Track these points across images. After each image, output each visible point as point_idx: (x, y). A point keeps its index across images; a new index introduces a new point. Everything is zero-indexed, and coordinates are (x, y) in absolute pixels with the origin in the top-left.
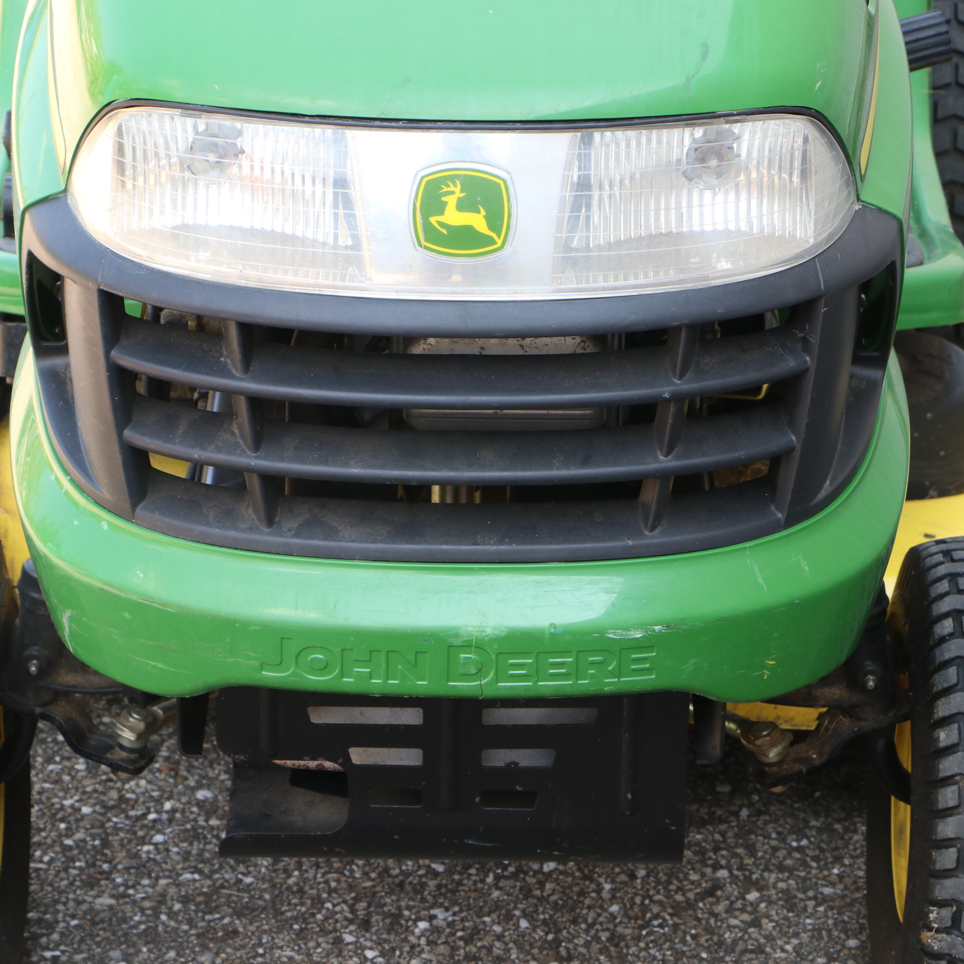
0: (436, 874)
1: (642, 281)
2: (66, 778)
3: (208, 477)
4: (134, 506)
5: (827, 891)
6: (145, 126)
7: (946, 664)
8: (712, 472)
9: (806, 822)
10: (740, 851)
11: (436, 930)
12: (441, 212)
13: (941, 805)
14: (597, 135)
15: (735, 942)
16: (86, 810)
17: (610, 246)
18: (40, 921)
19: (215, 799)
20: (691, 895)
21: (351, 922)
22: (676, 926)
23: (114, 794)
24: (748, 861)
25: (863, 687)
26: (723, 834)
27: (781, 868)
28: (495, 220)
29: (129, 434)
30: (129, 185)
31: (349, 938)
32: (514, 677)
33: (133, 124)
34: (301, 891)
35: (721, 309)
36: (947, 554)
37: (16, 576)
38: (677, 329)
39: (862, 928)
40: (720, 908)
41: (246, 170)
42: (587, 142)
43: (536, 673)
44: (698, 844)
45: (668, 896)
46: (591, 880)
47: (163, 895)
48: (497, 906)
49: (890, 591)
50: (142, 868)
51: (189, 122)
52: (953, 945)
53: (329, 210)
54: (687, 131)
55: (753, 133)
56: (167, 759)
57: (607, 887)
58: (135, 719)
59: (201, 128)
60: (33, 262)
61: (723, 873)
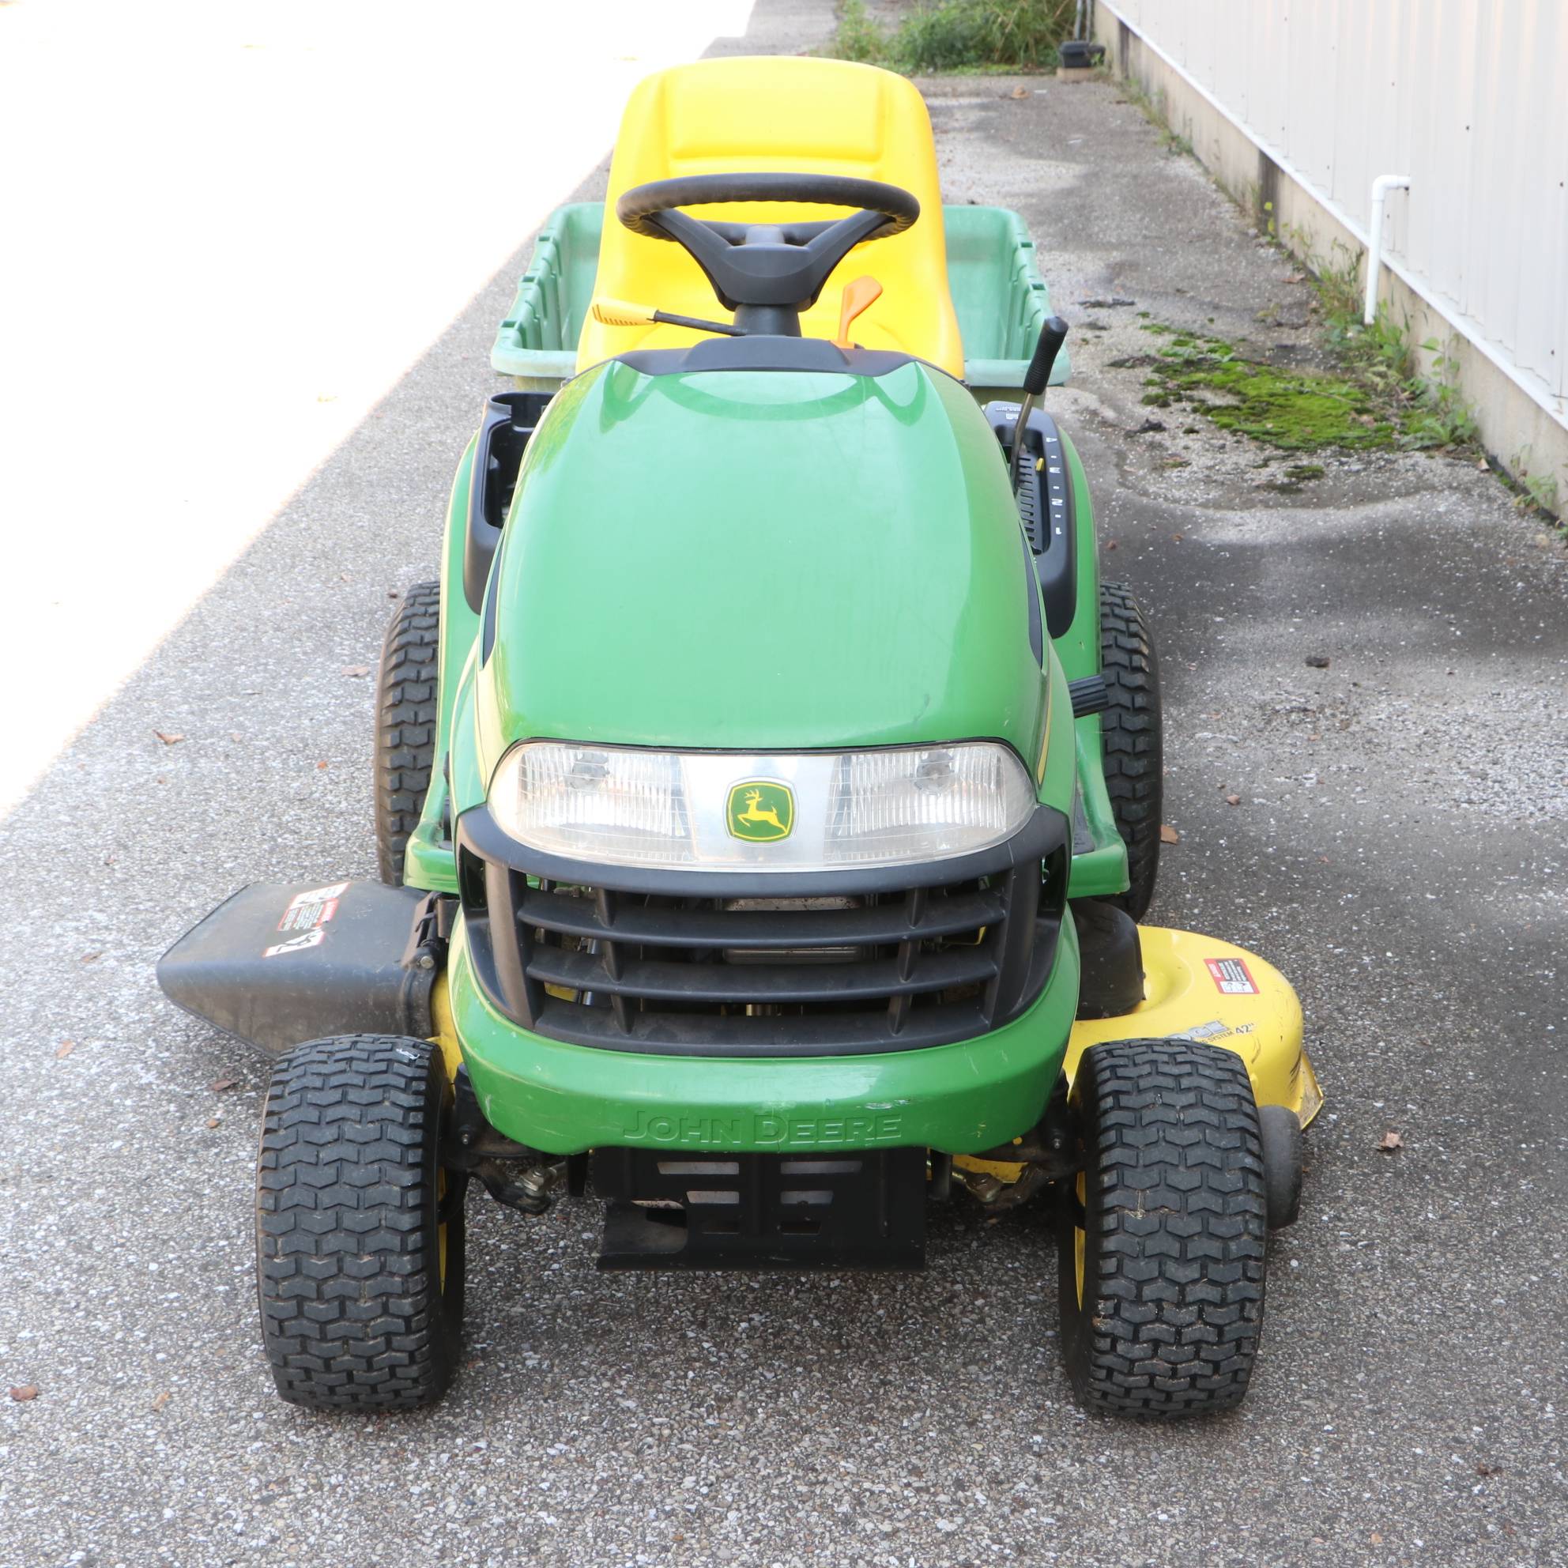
0: (753, 1290)
1: (887, 857)
2: (490, 1225)
3: (588, 1000)
4: (534, 1020)
5: (1033, 1298)
6: (540, 756)
7: (1108, 1128)
8: (941, 991)
9: (1018, 1251)
10: (971, 1271)
11: (754, 1328)
12: (746, 811)
13: (1106, 1228)
14: (854, 757)
15: (966, 1334)
16: (503, 1247)
17: (864, 834)
18: (472, 1324)
19: (596, 1239)
20: (935, 1302)
21: (692, 1323)
22: (924, 1324)
23: (524, 1236)
24: (977, 1278)
25: (1052, 1147)
26: (959, 1260)
27: (1000, 1282)
28: (783, 816)
29: (529, 969)
30: (530, 796)
31: (691, 1334)
32: (801, 1138)
33: (532, 755)
34: (657, 1302)
35: (940, 877)
36: (1110, 1052)
37: (452, 1075)
38: (912, 891)
39: (1056, 1323)
40: (956, 1311)
41: (611, 785)
42: (847, 762)
43: (817, 1134)
44: (941, 1266)
45: (919, 1302)
46: (865, 1292)
47: (559, 1305)
48: (797, 1311)
49: (1071, 1079)
50: (543, 1287)
51: (571, 752)
52: (1115, 1327)
53: (668, 811)
54: (917, 754)
55: (963, 756)
56: (561, 1211)
57: (876, 1297)
58: (537, 1176)
59: (580, 757)
60: (464, 852)
61: (959, 1287)
